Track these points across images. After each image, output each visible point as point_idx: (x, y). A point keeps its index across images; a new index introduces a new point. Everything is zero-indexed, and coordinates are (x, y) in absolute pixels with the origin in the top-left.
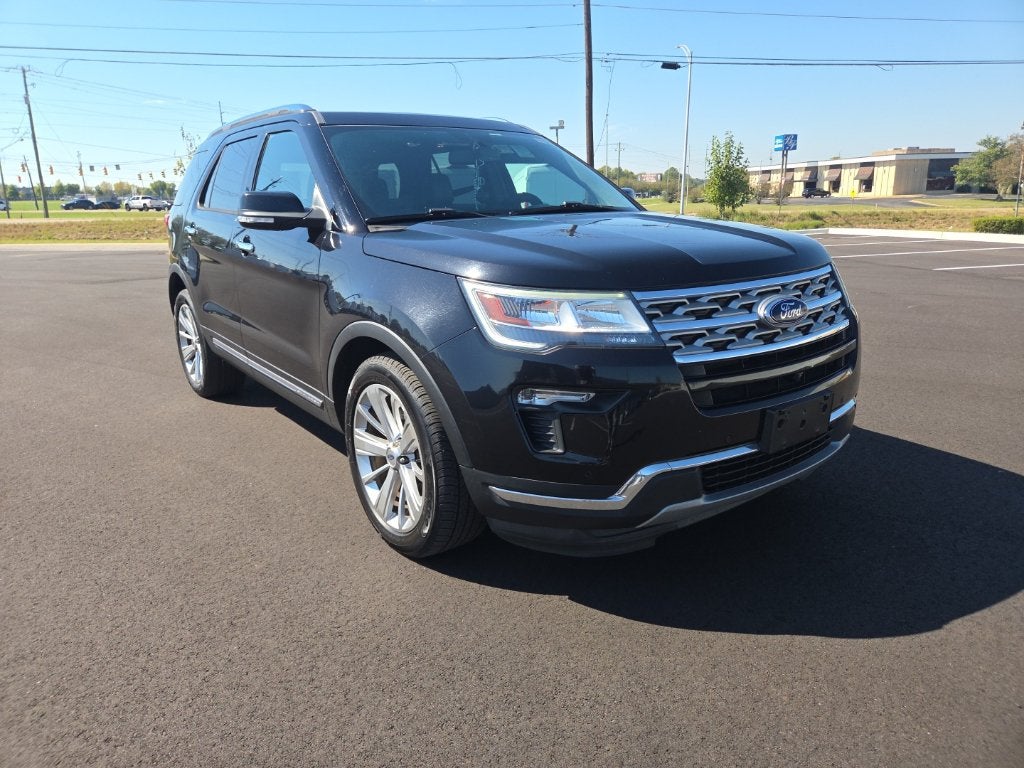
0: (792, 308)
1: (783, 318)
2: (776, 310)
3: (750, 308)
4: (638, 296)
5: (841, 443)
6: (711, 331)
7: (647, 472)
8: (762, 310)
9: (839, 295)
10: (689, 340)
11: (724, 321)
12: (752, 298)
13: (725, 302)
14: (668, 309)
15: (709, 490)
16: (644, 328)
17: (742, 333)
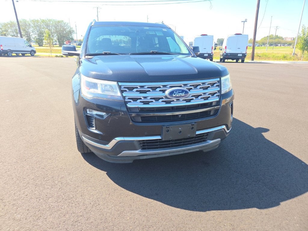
0: (179, 92)
1: (174, 96)
2: (171, 93)
3: (164, 91)
4: (120, 84)
5: (212, 142)
6: (145, 98)
7: (118, 139)
8: (167, 92)
9: (219, 89)
10: (135, 100)
11: (151, 94)
12: (168, 88)
13: (154, 89)
14: (131, 89)
15: (143, 149)
16: (119, 94)
17: (157, 99)
